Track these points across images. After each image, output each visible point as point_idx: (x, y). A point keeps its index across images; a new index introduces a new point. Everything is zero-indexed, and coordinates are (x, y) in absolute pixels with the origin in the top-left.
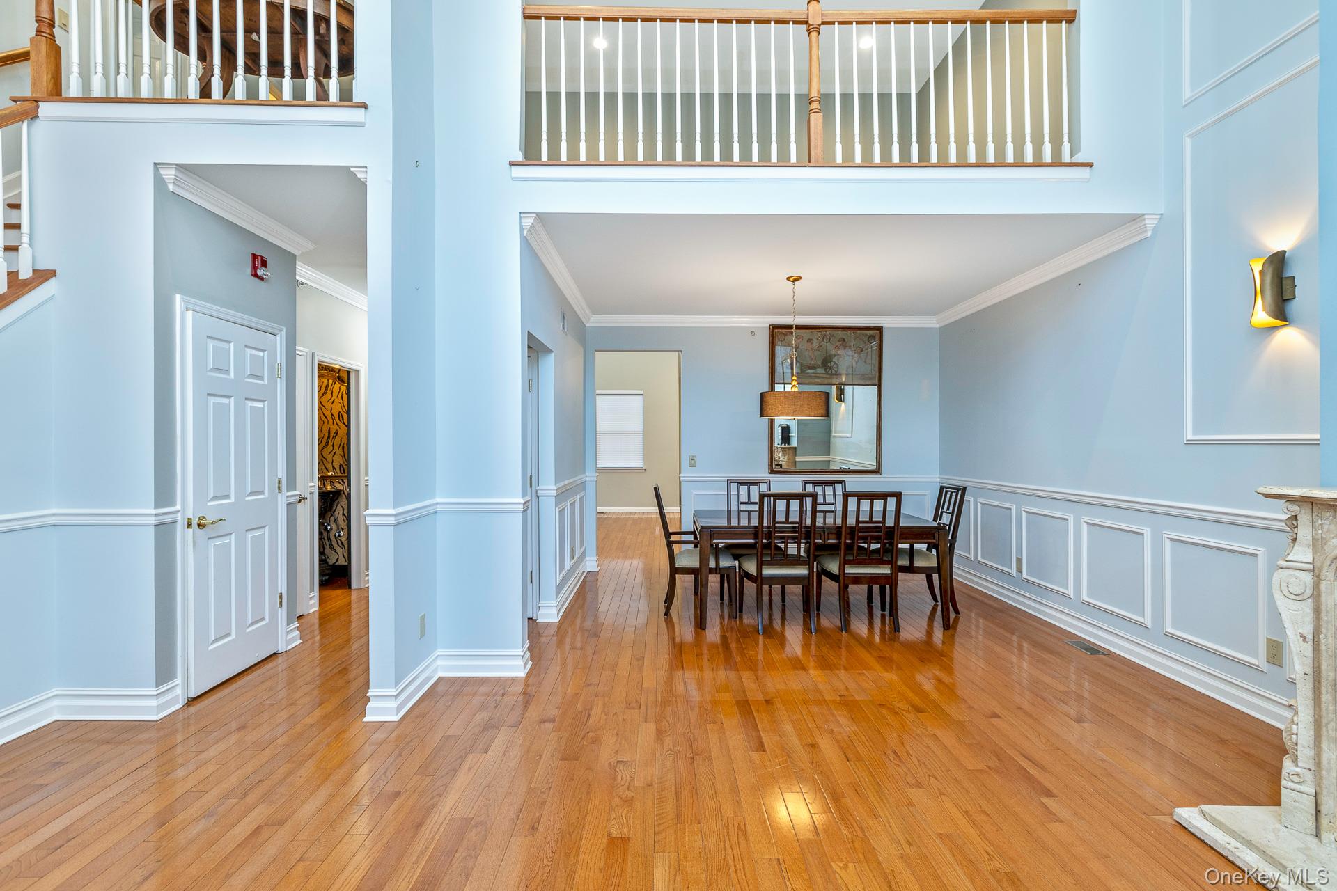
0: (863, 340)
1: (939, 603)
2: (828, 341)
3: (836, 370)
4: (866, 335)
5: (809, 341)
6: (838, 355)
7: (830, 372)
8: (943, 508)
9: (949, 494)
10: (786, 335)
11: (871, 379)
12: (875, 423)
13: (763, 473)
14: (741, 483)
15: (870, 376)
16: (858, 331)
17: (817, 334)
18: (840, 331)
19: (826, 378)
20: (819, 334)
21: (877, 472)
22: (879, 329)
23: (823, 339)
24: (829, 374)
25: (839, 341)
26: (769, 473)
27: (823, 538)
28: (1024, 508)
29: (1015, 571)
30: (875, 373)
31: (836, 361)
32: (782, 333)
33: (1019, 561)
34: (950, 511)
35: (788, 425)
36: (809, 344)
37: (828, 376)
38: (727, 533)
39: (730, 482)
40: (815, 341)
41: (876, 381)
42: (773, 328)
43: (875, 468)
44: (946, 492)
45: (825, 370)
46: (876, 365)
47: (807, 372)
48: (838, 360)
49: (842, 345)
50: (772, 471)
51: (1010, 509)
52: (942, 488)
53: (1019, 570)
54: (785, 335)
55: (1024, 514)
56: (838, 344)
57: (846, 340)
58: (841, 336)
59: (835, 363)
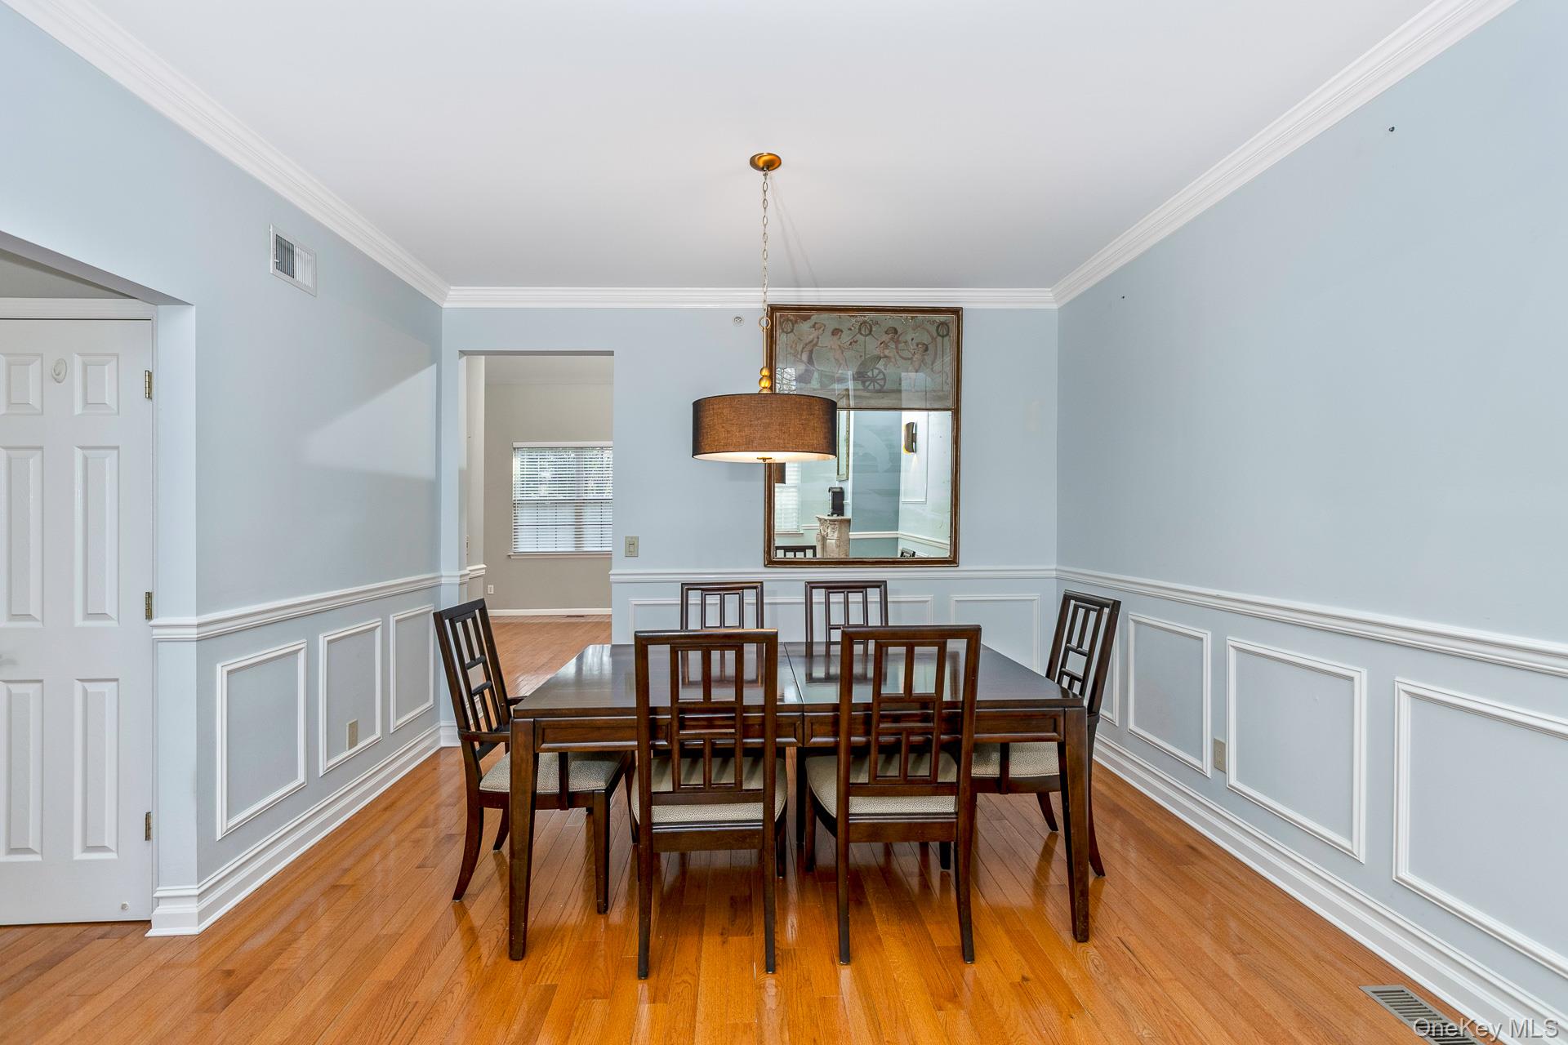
0: (928, 331)
1: (1061, 831)
2: (867, 332)
3: (882, 383)
4: (934, 322)
5: (836, 332)
6: (886, 357)
7: (871, 387)
8: (1069, 640)
9: (1081, 612)
10: (796, 322)
11: (940, 398)
12: (948, 476)
13: (752, 568)
14: (706, 589)
15: (941, 394)
16: (920, 316)
17: (848, 321)
18: (888, 315)
19: (865, 397)
20: (853, 320)
21: (952, 561)
22: (957, 312)
23: (860, 329)
24: (869, 391)
25: (886, 332)
26: (765, 566)
27: (800, 731)
28: (1233, 641)
29: (1209, 765)
30: (949, 388)
31: (882, 368)
32: (788, 320)
33: (1219, 748)
34: (1086, 647)
35: (841, 488)
36: (835, 338)
37: (868, 394)
38: (573, 726)
39: (687, 588)
40: (846, 332)
41: (950, 403)
42: (773, 309)
43: (947, 555)
44: (1076, 608)
45: (863, 383)
46: (950, 375)
47: (831, 387)
48: (885, 365)
49: (892, 339)
50: (770, 562)
51: (1201, 639)
52: (1067, 599)
53: (1220, 764)
54: (794, 323)
55: (1232, 653)
56: (886, 338)
57: (899, 331)
58: (891, 324)
59: (881, 372)
